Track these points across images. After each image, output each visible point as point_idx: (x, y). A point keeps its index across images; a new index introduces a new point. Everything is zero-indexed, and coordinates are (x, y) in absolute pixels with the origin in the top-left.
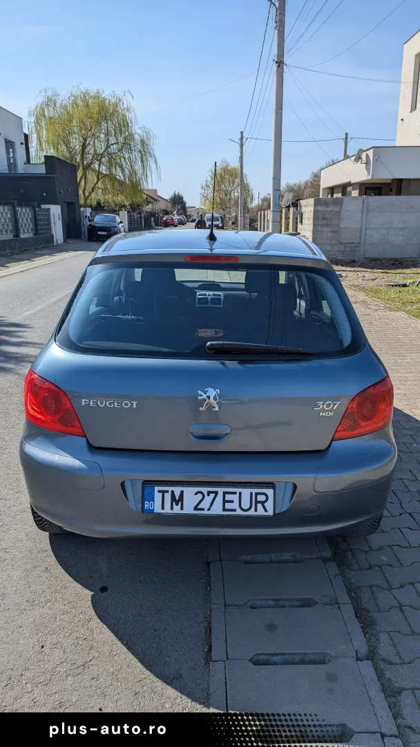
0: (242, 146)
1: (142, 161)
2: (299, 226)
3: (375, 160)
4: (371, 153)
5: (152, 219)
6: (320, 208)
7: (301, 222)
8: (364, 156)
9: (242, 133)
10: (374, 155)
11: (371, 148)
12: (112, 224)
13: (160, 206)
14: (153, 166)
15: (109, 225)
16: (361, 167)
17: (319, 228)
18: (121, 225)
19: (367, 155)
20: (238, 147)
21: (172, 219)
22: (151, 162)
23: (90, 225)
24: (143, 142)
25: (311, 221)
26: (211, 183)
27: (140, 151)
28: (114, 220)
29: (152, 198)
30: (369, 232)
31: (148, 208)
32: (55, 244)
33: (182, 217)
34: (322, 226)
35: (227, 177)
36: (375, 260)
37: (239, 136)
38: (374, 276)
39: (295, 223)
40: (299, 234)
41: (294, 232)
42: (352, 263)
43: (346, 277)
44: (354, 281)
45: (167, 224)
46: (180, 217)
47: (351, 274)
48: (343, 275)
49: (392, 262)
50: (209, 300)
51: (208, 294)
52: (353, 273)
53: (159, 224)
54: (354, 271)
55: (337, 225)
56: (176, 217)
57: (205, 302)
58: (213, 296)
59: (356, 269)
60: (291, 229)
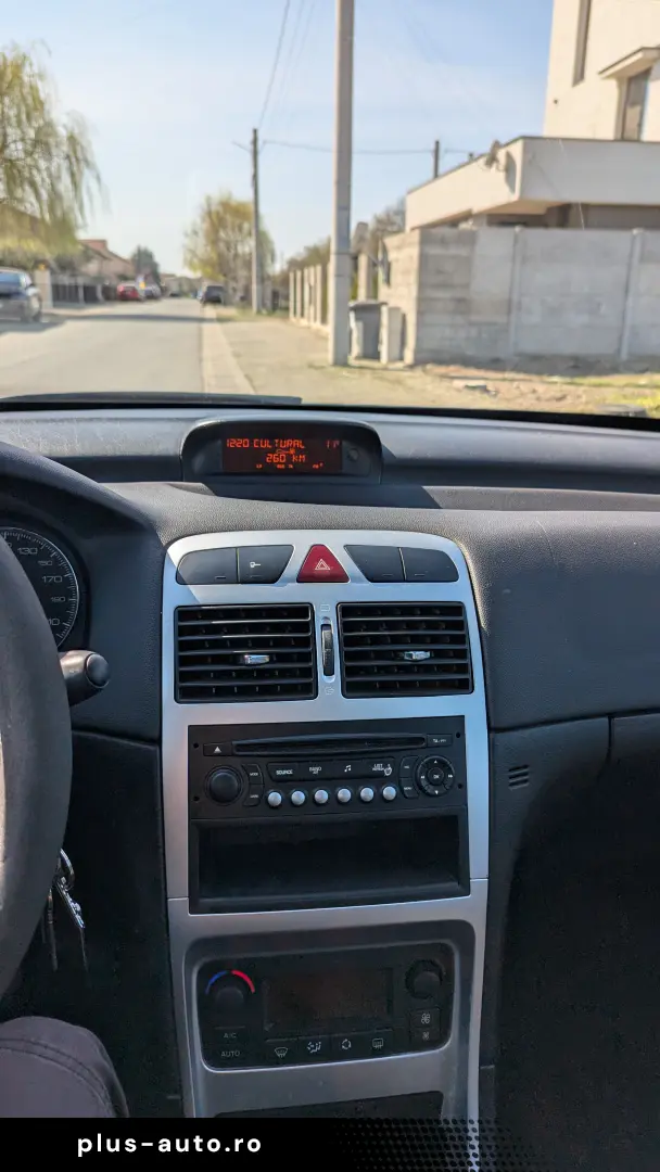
0: (255, 154)
1: (72, 175)
2: (382, 289)
3: (527, 163)
4: (517, 151)
5: (99, 289)
6: (434, 251)
7: (388, 281)
8: (501, 155)
9: (255, 131)
10: (525, 150)
11: (515, 140)
13: (113, 268)
14: (93, 184)
16: (497, 175)
17: (431, 292)
18: (31, 291)
19: (509, 156)
20: (249, 157)
21: (134, 289)
22: (88, 180)
24: (72, 140)
25: (413, 278)
26: (203, 226)
27: (68, 157)
28: (17, 280)
29: (97, 250)
30: (524, 301)
31: (92, 268)
33: (154, 288)
34: (436, 287)
35: (229, 218)
36: (536, 357)
37: (250, 137)
38: (555, 391)
39: (372, 285)
40: (385, 304)
41: (372, 302)
42: (496, 364)
43: (497, 392)
44: (520, 400)
45: (125, 297)
46: (150, 288)
47: (504, 386)
48: (490, 388)
49: (572, 364)
50: (320, 637)
51: (307, 551)
52: (506, 384)
53: (111, 296)
54: (504, 380)
55: (466, 286)
56: (141, 286)
57: (281, 658)
58: (373, 578)
59: (508, 375)
60: (362, 297)
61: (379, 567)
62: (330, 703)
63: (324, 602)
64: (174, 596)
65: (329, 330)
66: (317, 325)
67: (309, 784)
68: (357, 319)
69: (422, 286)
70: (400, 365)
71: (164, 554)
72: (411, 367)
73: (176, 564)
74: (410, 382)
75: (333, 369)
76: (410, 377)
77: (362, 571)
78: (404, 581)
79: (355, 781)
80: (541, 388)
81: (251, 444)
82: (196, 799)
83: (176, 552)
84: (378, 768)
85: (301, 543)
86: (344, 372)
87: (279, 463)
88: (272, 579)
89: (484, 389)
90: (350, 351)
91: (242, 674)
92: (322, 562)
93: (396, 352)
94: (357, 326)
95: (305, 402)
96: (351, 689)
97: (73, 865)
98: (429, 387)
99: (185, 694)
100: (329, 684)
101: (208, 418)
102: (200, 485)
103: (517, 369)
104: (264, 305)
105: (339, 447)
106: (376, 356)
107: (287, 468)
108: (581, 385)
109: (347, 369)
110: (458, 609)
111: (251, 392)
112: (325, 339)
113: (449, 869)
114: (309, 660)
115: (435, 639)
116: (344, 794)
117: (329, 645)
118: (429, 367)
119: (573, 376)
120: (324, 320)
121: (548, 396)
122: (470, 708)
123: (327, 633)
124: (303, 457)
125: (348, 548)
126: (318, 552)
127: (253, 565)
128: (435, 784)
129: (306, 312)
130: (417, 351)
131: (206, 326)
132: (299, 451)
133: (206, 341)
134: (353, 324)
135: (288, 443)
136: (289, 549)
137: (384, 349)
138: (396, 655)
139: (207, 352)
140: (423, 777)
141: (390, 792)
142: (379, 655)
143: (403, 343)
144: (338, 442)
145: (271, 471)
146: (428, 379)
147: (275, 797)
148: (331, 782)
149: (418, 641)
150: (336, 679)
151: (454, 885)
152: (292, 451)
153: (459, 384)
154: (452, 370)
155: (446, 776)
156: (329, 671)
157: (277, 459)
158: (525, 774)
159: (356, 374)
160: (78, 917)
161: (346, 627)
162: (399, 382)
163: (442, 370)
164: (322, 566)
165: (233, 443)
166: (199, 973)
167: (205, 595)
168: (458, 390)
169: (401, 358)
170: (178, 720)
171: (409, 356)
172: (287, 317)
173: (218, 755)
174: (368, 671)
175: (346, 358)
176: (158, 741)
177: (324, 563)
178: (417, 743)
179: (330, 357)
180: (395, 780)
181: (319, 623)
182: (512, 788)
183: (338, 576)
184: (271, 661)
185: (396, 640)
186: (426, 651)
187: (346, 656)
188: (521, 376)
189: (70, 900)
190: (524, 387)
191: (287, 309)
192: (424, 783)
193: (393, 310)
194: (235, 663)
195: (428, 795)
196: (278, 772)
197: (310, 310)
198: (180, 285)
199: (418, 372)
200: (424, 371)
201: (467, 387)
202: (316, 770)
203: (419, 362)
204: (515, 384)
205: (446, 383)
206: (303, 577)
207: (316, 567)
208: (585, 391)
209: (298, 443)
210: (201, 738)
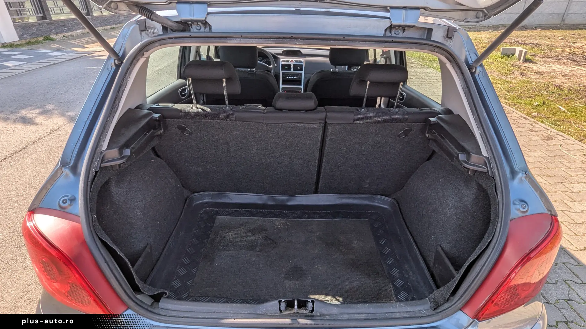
61: (296, 61)
62: (292, 71)
63: (292, 64)
64: (281, 63)
67: (290, 77)
79: (293, 77)
82: (282, 78)
83: (281, 60)
85: (290, 60)
91: (286, 69)
96: (294, 70)
99: (281, 70)
100: (292, 70)
102: (283, 56)
110: (302, 65)
113: (301, 84)
114: (290, 68)
122: (303, 72)
123: (292, 66)
125: (294, 60)
126: (292, 60)
145: (289, 55)
147: (288, 78)
148: (292, 77)
158: (307, 78)
161: (294, 66)
166: (282, 91)
167: (283, 63)
170: (281, 72)
178: (298, 74)
180: (296, 77)
182: (305, 79)
183: (293, 62)
184: (288, 68)
187: (293, 68)
195: (299, 78)
196: (288, 76)
206: (291, 62)
207: (292, 61)
210: (283, 73)
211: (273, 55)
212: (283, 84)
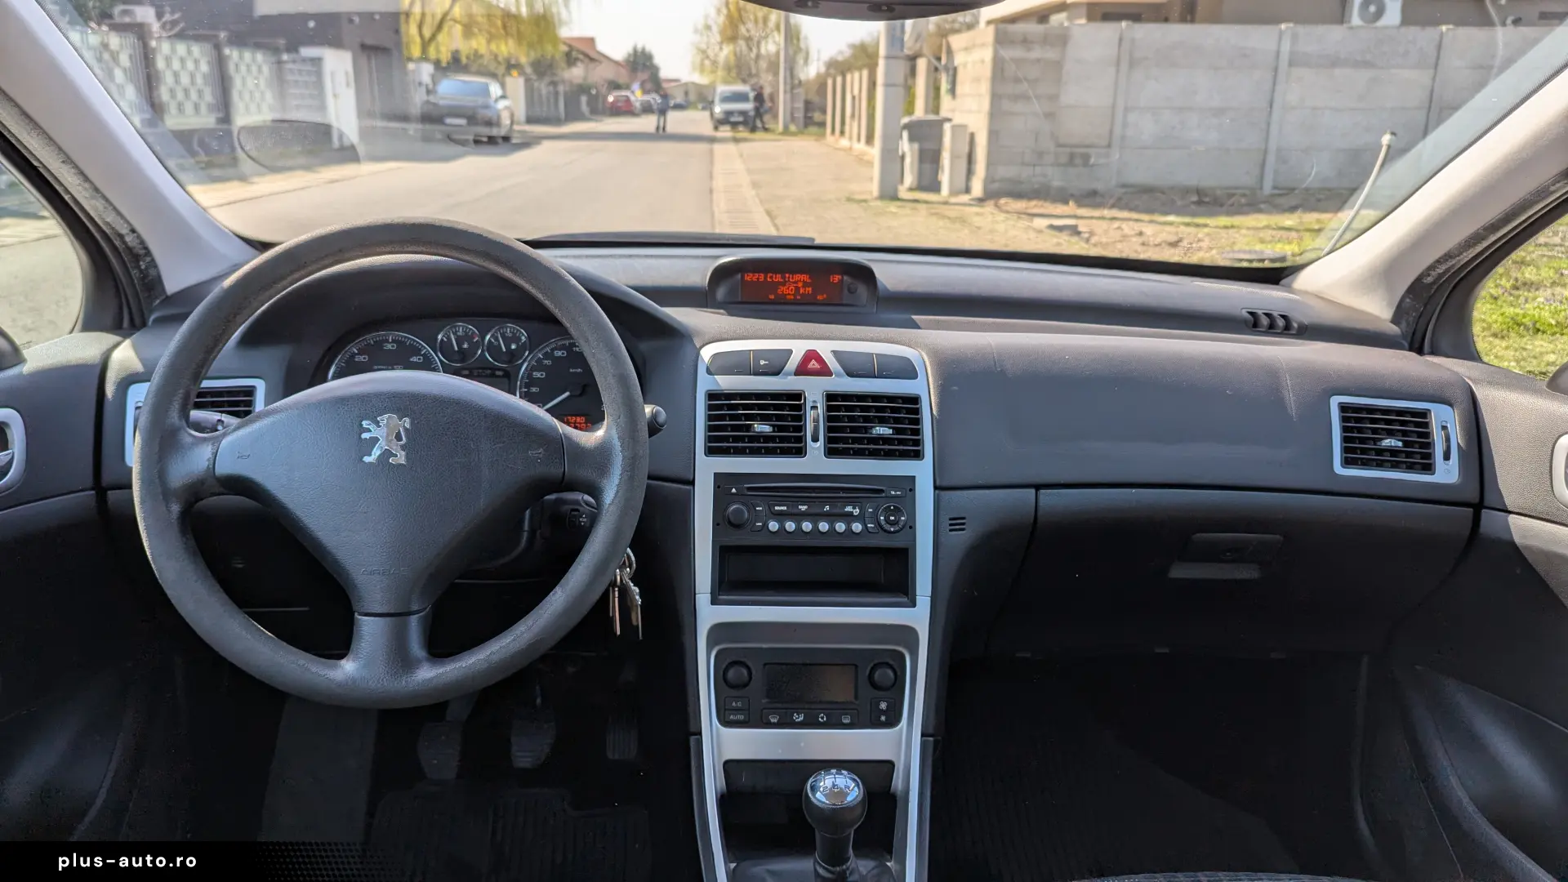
2: (946, 101)
5: (584, 99)
6: (1013, 53)
7: (952, 91)
12: (480, 101)
13: (604, 73)
15: (471, 104)
17: (1006, 105)
18: (502, 104)
21: (628, 100)
23: (428, 102)
25: (985, 88)
28: (486, 92)
29: (583, 51)
30: (1132, 117)
31: (577, 73)
32: (336, 143)
33: (655, 99)
34: (1016, 98)
36: (1148, 190)
38: (1168, 234)
39: (932, 95)
40: (949, 120)
41: (932, 117)
42: (1091, 198)
43: (1092, 233)
44: (1119, 246)
45: (617, 111)
46: (647, 98)
47: (1100, 227)
48: (1080, 229)
49: (1195, 198)
50: (810, 415)
51: (803, 353)
52: (1104, 224)
53: (599, 109)
54: (1102, 218)
55: (1054, 98)
56: (637, 96)
57: (780, 429)
58: (850, 374)
59: (1106, 213)
60: (919, 112)
61: (854, 367)
62: (815, 461)
63: (814, 390)
64: (705, 383)
65: (875, 152)
66: (861, 146)
67: (798, 517)
68: (911, 139)
69: (995, 97)
70: (965, 198)
71: (698, 355)
72: (981, 201)
73: (706, 362)
74: (977, 221)
75: (879, 203)
76: (978, 214)
77: (845, 371)
78: (875, 377)
79: (831, 517)
80: (1149, 230)
81: (765, 278)
82: (718, 524)
83: (707, 353)
84: (849, 509)
85: (798, 348)
86: (893, 207)
87: (789, 294)
88: (777, 373)
89: (1074, 231)
90: (902, 181)
91: (753, 439)
92: (813, 362)
93: (962, 184)
94: (911, 150)
95: (818, 241)
96: (831, 452)
97: (636, 561)
98: (1001, 227)
99: (710, 451)
100: (816, 448)
101: (729, 256)
102: (722, 311)
103: (1119, 204)
104: (793, 119)
105: (841, 281)
106: (935, 187)
107: (795, 298)
108: (1206, 226)
109: (899, 203)
110: (915, 400)
111: (773, 232)
112: (870, 164)
113: (900, 588)
114: (800, 431)
115: (897, 420)
116: (824, 526)
117: (816, 421)
118: (1003, 201)
119: (1194, 215)
120: (870, 139)
121: (1158, 240)
122: (922, 471)
123: (815, 416)
124: (810, 289)
125: (835, 353)
126: (811, 355)
127: (762, 362)
128: (892, 524)
129: (847, 128)
130: (988, 181)
131: (717, 147)
132: (805, 284)
133: (718, 168)
134: (905, 146)
135: (798, 277)
136: (790, 352)
137: (945, 178)
138: (866, 430)
139: (719, 183)
140: (882, 518)
141: (857, 527)
142: (853, 430)
143: (970, 172)
144: (840, 277)
145: (782, 301)
146: (1002, 216)
147: (773, 526)
148: (815, 517)
149: (882, 421)
150: (820, 444)
151: (905, 600)
152: (800, 285)
153: (1045, 222)
154: (1034, 206)
155: (900, 518)
156: (815, 439)
157: (787, 290)
158: (963, 524)
159: (907, 210)
160: (637, 597)
161: (829, 408)
162: (962, 220)
163: (1020, 205)
164: (814, 365)
165: (748, 277)
166: (716, 657)
167: (727, 383)
168: (1040, 231)
169: (968, 190)
170: (707, 469)
171: (977, 188)
172: (823, 135)
173: (733, 494)
174: (845, 440)
175: (896, 190)
176: (692, 483)
177: (815, 363)
178: (879, 493)
179: (875, 188)
180: (861, 518)
181: (809, 405)
182: (951, 533)
183: (825, 371)
184: (774, 431)
185: (866, 419)
186: (890, 428)
187: (830, 429)
188: (1125, 214)
189: (632, 584)
190: (1128, 228)
191: (822, 124)
192: (883, 523)
193: (958, 129)
194: (748, 431)
195: (885, 531)
196: (776, 508)
197: (852, 127)
198: (686, 93)
199: (989, 208)
200: (996, 205)
201: (1052, 227)
202: (803, 508)
203: (991, 195)
204: (1116, 224)
205: (1024, 223)
206: (802, 370)
207: (812, 365)
208: (1208, 234)
209: (805, 277)
210: (722, 481)
211: (615, 306)
212: (727, 587)
